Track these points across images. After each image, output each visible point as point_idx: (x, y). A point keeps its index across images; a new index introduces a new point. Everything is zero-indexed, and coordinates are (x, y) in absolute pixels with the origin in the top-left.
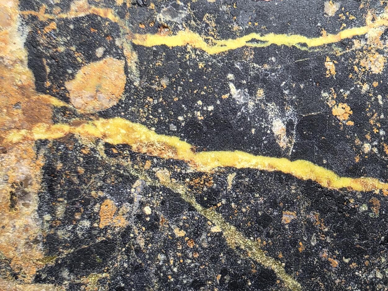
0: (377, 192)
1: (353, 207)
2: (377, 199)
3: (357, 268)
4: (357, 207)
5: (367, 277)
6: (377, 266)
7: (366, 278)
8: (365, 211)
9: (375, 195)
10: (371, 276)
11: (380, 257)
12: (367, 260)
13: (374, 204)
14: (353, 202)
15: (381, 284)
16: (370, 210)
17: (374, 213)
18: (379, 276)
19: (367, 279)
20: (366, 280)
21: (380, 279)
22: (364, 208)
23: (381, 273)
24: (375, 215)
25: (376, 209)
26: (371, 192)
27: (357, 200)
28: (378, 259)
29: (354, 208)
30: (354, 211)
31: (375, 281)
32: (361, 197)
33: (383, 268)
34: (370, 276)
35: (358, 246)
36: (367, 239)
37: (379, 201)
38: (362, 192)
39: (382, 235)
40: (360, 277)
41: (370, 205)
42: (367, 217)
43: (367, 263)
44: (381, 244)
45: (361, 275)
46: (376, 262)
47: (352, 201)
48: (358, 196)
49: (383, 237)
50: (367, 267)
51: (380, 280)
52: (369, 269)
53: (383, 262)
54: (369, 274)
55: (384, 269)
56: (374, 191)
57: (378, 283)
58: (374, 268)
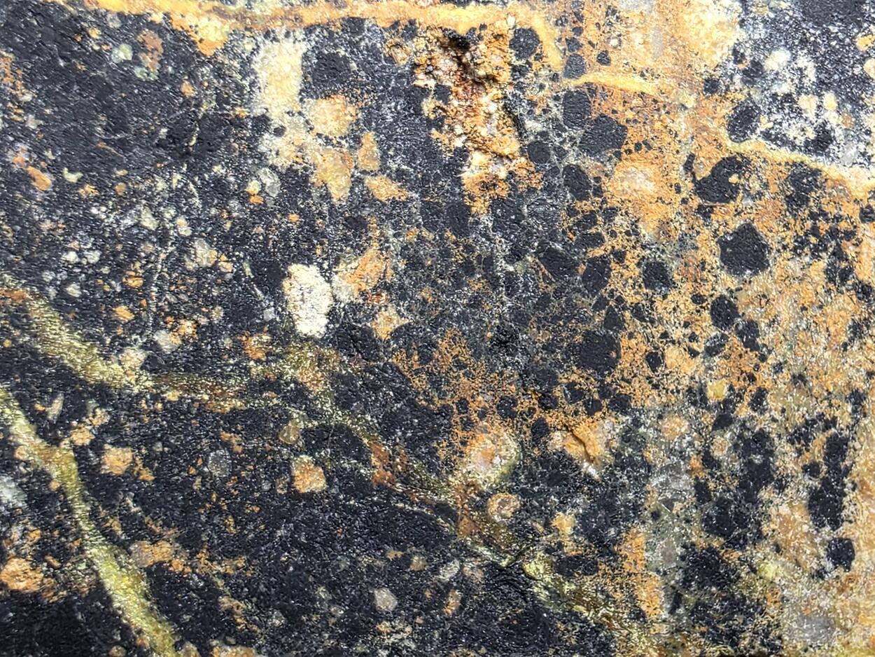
0: (158, 18)
1: (97, 48)
2: (157, 36)
3: (96, 199)
4: (107, 51)
5: (117, 221)
6: (145, 199)
7: (115, 226)
8: (126, 62)
9: (151, 25)
10: (128, 221)
11: (153, 177)
12: (123, 181)
13: (149, 47)
14: (98, 38)
15: (150, 241)
16: (136, 61)
17: (147, 68)
18: (149, 222)
19: (119, 226)
20: (117, 230)
21: (150, 230)
22: (123, 53)
23: (154, 216)
24: (148, 75)
25: (152, 59)
26: (139, 17)
27: (108, 33)
28: (148, 183)
29: (99, 52)
30: (98, 58)
31: (137, 234)
32: (117, 25)
33: (160, 204)
34: (125, 221)
35: (102, 145)
36: (127, 130)
37: (161, 41)
38: (121, 15)
39: (162, 125)
40: (102, 221)
41: (138, 48)
42: (128, 79)
43: (120, 188)
44: (158, 146)
45: (103, 216)
46: (142, 187)
47: (95, 33)
48: (111, 25)
49: (164, 131)
50: (121, 199)
51: (151, 233)
52: (125, 205)
53: (160, 189)
54: (124, 214)
55: (162, 208)
56: (150, 14)
57: (143, 241)
58: (138, 202)
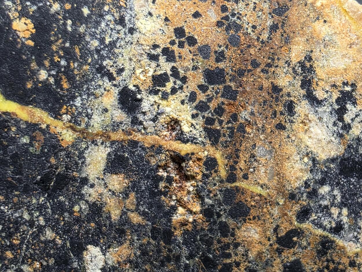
0: (44, 126)
1: (14, 136)
2: (42, 134)
3: (4, 203)
4: (18, 137)
5: (12, 215)
6: (26, 206)
7: (11, 216)
8: (26, 144)
9: (41, 130)
10: (17, 215)
11: (32, 197)
12: (17, 197)
13: (38, 139)
14: (15, 131)
15: (26, 225)
16: (31, 144)
17: (36, 148)
18: (26, 216)
19: (12, 216)
20: (11, 218)
21: (26, 220)
22: (25, 140)
23: (29, 214)
24: (36, 151)
25: (38, 144)
26: (36, 125)
27: (19, 128)
28: (28, 199)
29: (14, 138)
30: (13, 141)
31: (20, 221)
32: (24, 127)
33: (32, 210)
34: (16, 214)
35: (10, 179)
36: (22, 174)
37: (43, 137)
38: (26, 122)
39: (39, 175)
40: (5, 213)
41: (32, 139)
42: (27, 151)
43: (16, 199)
44: (35, 184)
45: (6, 211)
46: (26, 201)
47: (14, 129)
48: (22, 126)
49: (39, 177)
50: (15, 204)
51: (26, 221)
52: (16, 207)
53: (33, 202)
54: (15, 211)
55: (33, 211)
56: (41, 124)
57: (23, 224)
58: (22, 207)
